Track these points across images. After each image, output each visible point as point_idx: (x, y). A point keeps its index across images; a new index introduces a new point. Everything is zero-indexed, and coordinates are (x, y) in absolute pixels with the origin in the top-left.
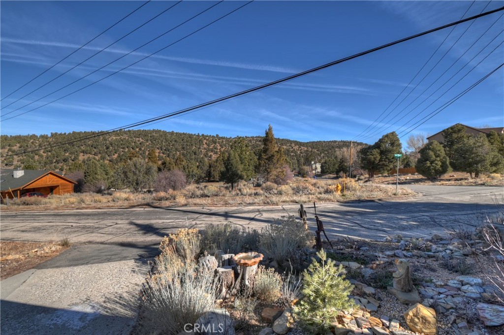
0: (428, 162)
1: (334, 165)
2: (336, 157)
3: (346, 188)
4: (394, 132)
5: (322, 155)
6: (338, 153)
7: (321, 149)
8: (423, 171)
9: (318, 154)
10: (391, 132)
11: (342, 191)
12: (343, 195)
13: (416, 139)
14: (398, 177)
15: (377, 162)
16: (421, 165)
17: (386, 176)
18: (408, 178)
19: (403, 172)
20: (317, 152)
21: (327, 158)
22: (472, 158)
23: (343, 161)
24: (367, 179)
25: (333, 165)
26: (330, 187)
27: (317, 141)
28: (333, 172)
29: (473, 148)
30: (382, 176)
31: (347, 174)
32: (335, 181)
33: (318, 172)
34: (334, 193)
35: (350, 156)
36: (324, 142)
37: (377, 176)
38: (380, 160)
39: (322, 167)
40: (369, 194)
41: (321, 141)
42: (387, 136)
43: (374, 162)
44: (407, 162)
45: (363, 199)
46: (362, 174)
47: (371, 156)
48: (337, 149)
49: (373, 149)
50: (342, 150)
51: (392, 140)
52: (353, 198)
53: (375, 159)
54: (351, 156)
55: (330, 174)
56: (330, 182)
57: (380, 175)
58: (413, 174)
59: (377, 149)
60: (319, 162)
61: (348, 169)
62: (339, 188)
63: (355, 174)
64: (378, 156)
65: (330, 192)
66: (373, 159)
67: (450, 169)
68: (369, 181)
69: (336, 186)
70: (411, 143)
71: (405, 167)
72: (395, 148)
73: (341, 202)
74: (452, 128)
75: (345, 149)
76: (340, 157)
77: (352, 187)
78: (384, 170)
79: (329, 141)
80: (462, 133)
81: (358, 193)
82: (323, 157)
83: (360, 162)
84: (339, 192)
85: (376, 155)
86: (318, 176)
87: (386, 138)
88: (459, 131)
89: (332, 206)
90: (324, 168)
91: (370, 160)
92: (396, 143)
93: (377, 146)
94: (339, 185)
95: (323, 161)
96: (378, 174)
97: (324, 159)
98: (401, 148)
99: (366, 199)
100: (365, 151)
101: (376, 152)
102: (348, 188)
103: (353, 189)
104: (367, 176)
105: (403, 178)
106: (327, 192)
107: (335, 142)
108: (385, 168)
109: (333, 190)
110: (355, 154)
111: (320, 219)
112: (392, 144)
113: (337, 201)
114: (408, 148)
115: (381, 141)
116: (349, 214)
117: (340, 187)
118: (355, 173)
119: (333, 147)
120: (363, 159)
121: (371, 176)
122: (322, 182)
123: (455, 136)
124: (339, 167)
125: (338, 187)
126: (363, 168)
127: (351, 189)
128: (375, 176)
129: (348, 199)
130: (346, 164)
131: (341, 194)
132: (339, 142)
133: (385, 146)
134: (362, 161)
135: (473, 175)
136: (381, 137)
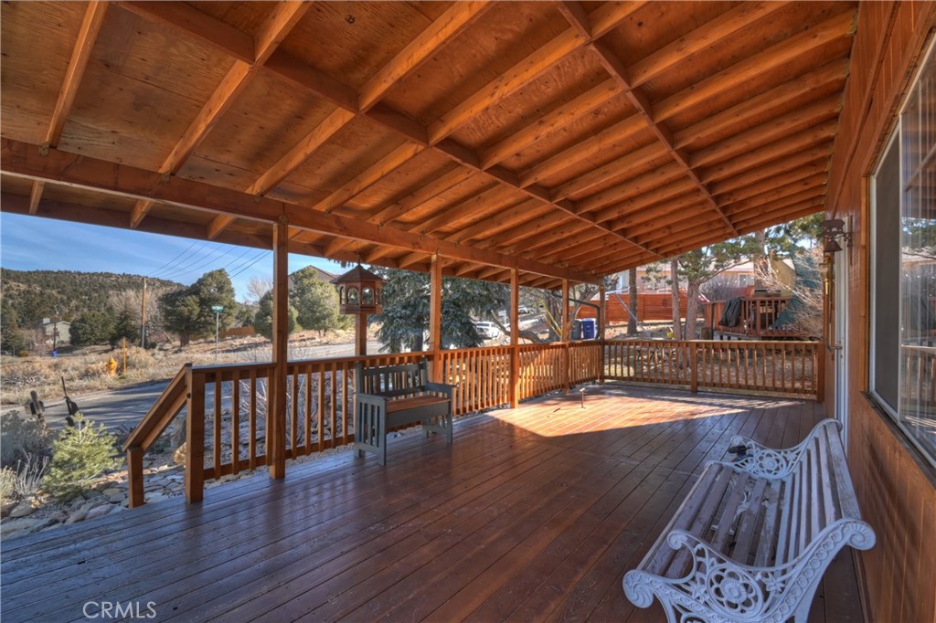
0: (269, 317)
1: (105, 324)
2: (110, 309)
3: (127, 365)
4: (223, 270)
5: (74, 303)
6: (115, 299)
7: (69, 288)
8: (263, 330)
9: (62, 301)
10: (219, 269)
11: (119, 370)
12: (123, 378)
13: (260, 281)
14: (232, 342)
15: (194, 317)
16: (261, 321)
17: (212, 342)
18: (245, 342)
19: (238, 333)
20: (59, 297)
21: (86, 310)
22: (320, 312)
23: (126, 318)
24: (176, 349)
25: (103, 326)
26: (93, 366)
27: (59, 272)
28: (103, 340)
29: (320, 299)
30: (206, 342)
31: (137, 341)
32: (105, 356)
33: (62, 342)
34: (103, 375)
35: (142, 307)
36: (79, 274)
37: (196, 342)
38: (200, 315)
39: (73, 330)
40: (170, 369)
41: (70, 272)
42: (211, 275)
43: (189, 318)
44: (248, 318)
45: (159, 378)
46: (168, 341)
47: (183, 308)
48: (111, 292)
49: (186, 296)
50: (124, 294)
51: (219, 281)
52: (140, 380)
53: (191, 312)
54: (146, 305)
55: (96, 344)
56: (93, 357)
57: (202, 340)
58: (254, 336)
59: (194, 296)
60: (64, 319)
61: (138, 331)
62: (112, 366)
63: (153, 341)
64: (196, 307)
65: (94, 374)
66: (186, 313)
67: (297, 327)
68: (180, 351)
69: (106, 363)
70: (253, 288)
71: (244, 325)
72: (224, 295)
73: (117, 390)
74: (302, 271)
75: (131, 293)
76: (119, 308)
77: (140, 362)
78: (207, 331)
79: (92, 272)
80: (315, 279)
81: (151, 371)
82: (77, 308)
83: (163, 318)
84: (113, 374)
85: (192, 306)
86: (61, 350)
87: (210, 279)
88: (311, 275)
89: (96, 398)
90: (80, 332)
91: (181, 314)
92: (226, 288)
93: (195, 290)
94: (113, 360)
95: (75, 317)
96: (198, 339)
97: (79, 313)
98: (233, 296)
99: (165, 377)
100: (172, 298)
101: (192, 300)
102: (131, 365)
103: (144, 364)
104: (178, 343)
105: (237, 342)
106: (87, 374)
107: (109, 275)
108: (209, 328)
109: (100, 371)
110: (154, 303)
111: (73, 400)
112: (220, 289)
113: (109, 388)
114: (250, 295)
115: (201, 282)
116: (130, 403)
117: (115, 364)
118: (152, 339)
119: (102, 286)
120: (168, 314)
121: (184, 342)
122: (74, 362)
123: (306, 281)
124: (116, 328)
125: (110, 363)
126: (168, 329)
127: (137, 366)
128: (191, 342)
129: (131, 383)
130: (133, 323)
131: (117, 376)
132: (118, 277)
133: (209, 291)
134: (166, 317)
135: (322, 332)
136: (201, 277)
